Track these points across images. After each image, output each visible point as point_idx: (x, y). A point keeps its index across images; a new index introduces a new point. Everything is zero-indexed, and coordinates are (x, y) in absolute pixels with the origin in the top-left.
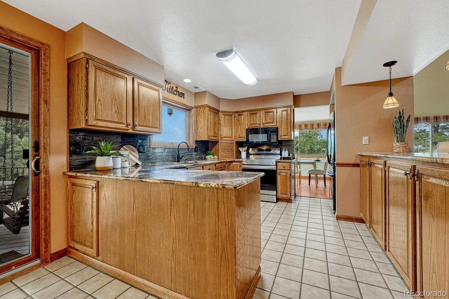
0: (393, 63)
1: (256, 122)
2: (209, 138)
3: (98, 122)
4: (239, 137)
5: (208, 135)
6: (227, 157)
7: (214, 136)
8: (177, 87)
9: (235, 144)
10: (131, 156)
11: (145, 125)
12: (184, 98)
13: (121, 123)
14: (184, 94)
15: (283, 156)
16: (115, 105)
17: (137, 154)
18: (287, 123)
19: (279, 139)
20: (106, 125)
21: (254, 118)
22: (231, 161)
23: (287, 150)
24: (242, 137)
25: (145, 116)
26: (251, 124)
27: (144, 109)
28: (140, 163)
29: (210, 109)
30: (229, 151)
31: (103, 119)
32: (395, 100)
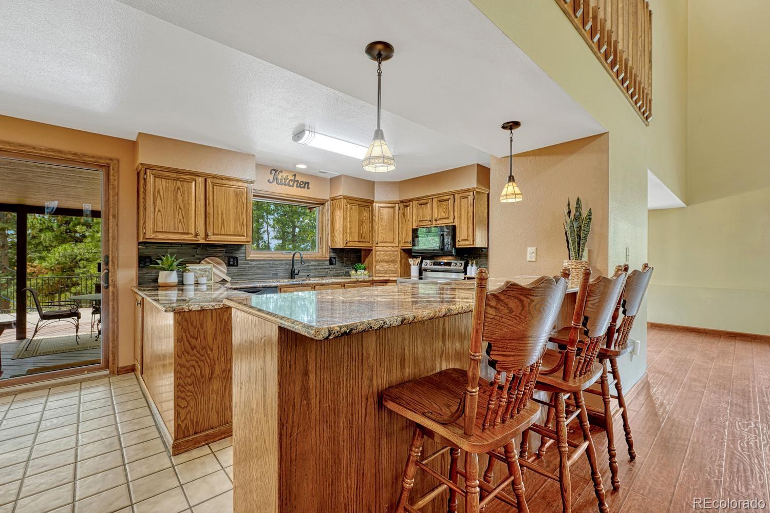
0: (516, 124)
1: (427, 217)
2: (347, 245)
3: (157, 234)
4: (405, 242)
5: (345, 240)
6: (386, 273)
7: (359, 242)
8: (295, 175)
9: (399, 253)
10: (215, 270)
11: (223, 233)
12: (308, 188)
13: (188, 234)
14: (308, 183)
15: (469, 275)
16: (179, 213)
17: (224, 268)
18: (468, 219)
19: (457, 247)
20: (167, 237)
21: (423, 210)
22: (386, 280)
23: (474, 265)
24: (408, 242)
25: (223, 223)
26: (419, 221)
27: (222, 214)
28: (228, 279)
29: (349, 201)
30: (389, 264)
31: (164, 231)
32: (517, 190)
